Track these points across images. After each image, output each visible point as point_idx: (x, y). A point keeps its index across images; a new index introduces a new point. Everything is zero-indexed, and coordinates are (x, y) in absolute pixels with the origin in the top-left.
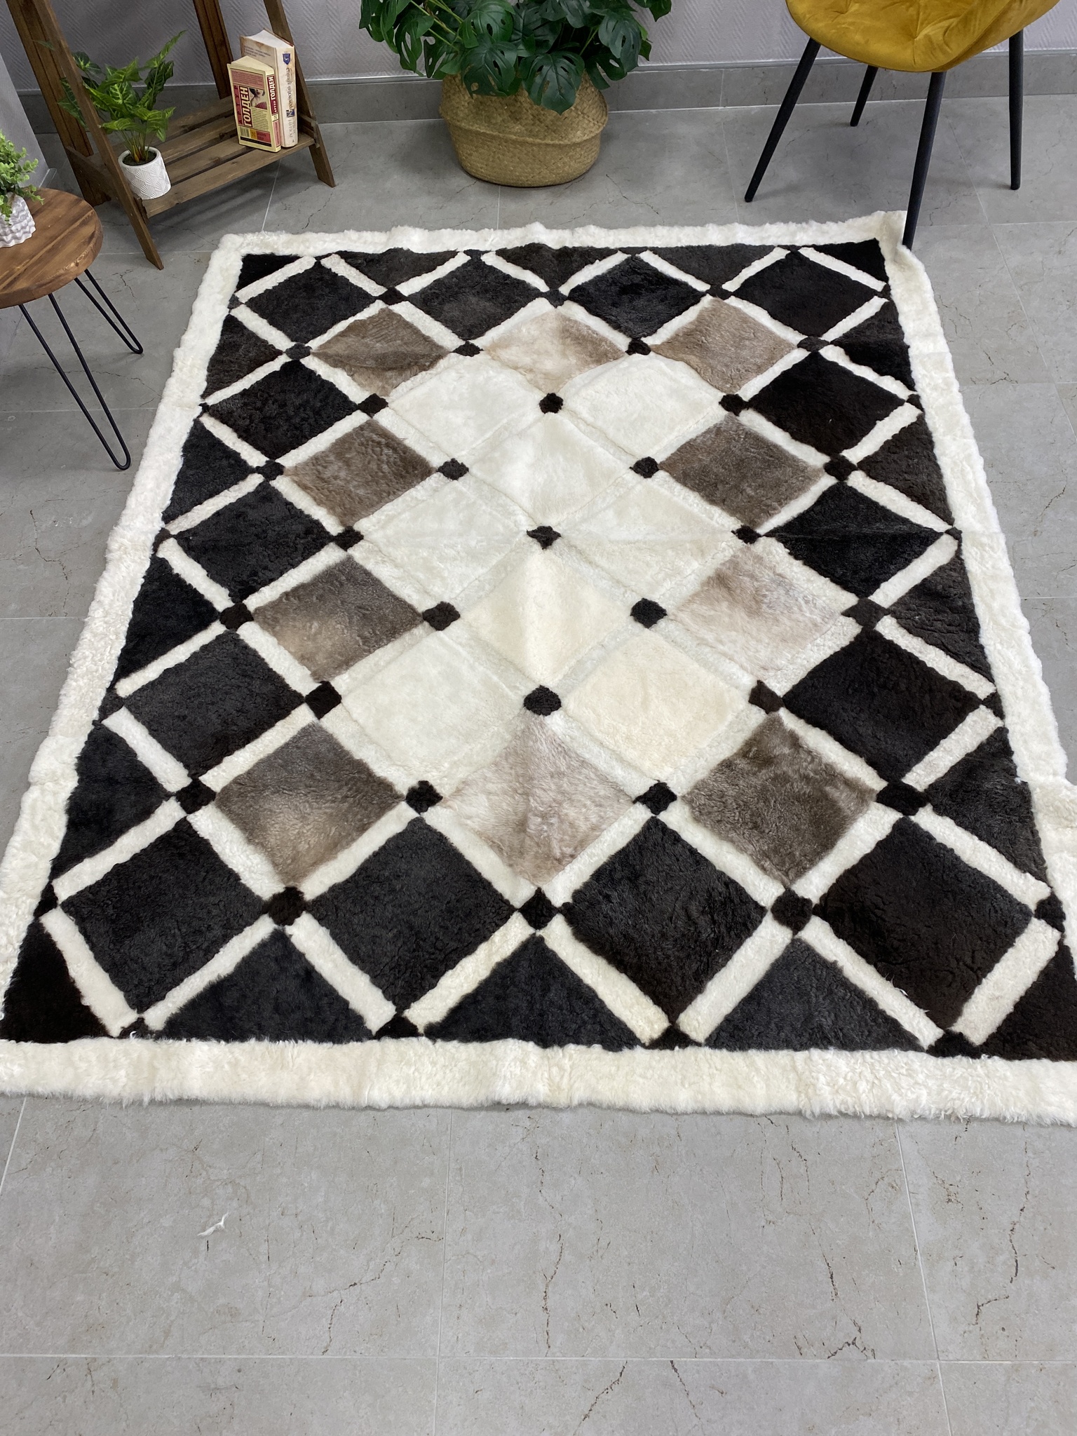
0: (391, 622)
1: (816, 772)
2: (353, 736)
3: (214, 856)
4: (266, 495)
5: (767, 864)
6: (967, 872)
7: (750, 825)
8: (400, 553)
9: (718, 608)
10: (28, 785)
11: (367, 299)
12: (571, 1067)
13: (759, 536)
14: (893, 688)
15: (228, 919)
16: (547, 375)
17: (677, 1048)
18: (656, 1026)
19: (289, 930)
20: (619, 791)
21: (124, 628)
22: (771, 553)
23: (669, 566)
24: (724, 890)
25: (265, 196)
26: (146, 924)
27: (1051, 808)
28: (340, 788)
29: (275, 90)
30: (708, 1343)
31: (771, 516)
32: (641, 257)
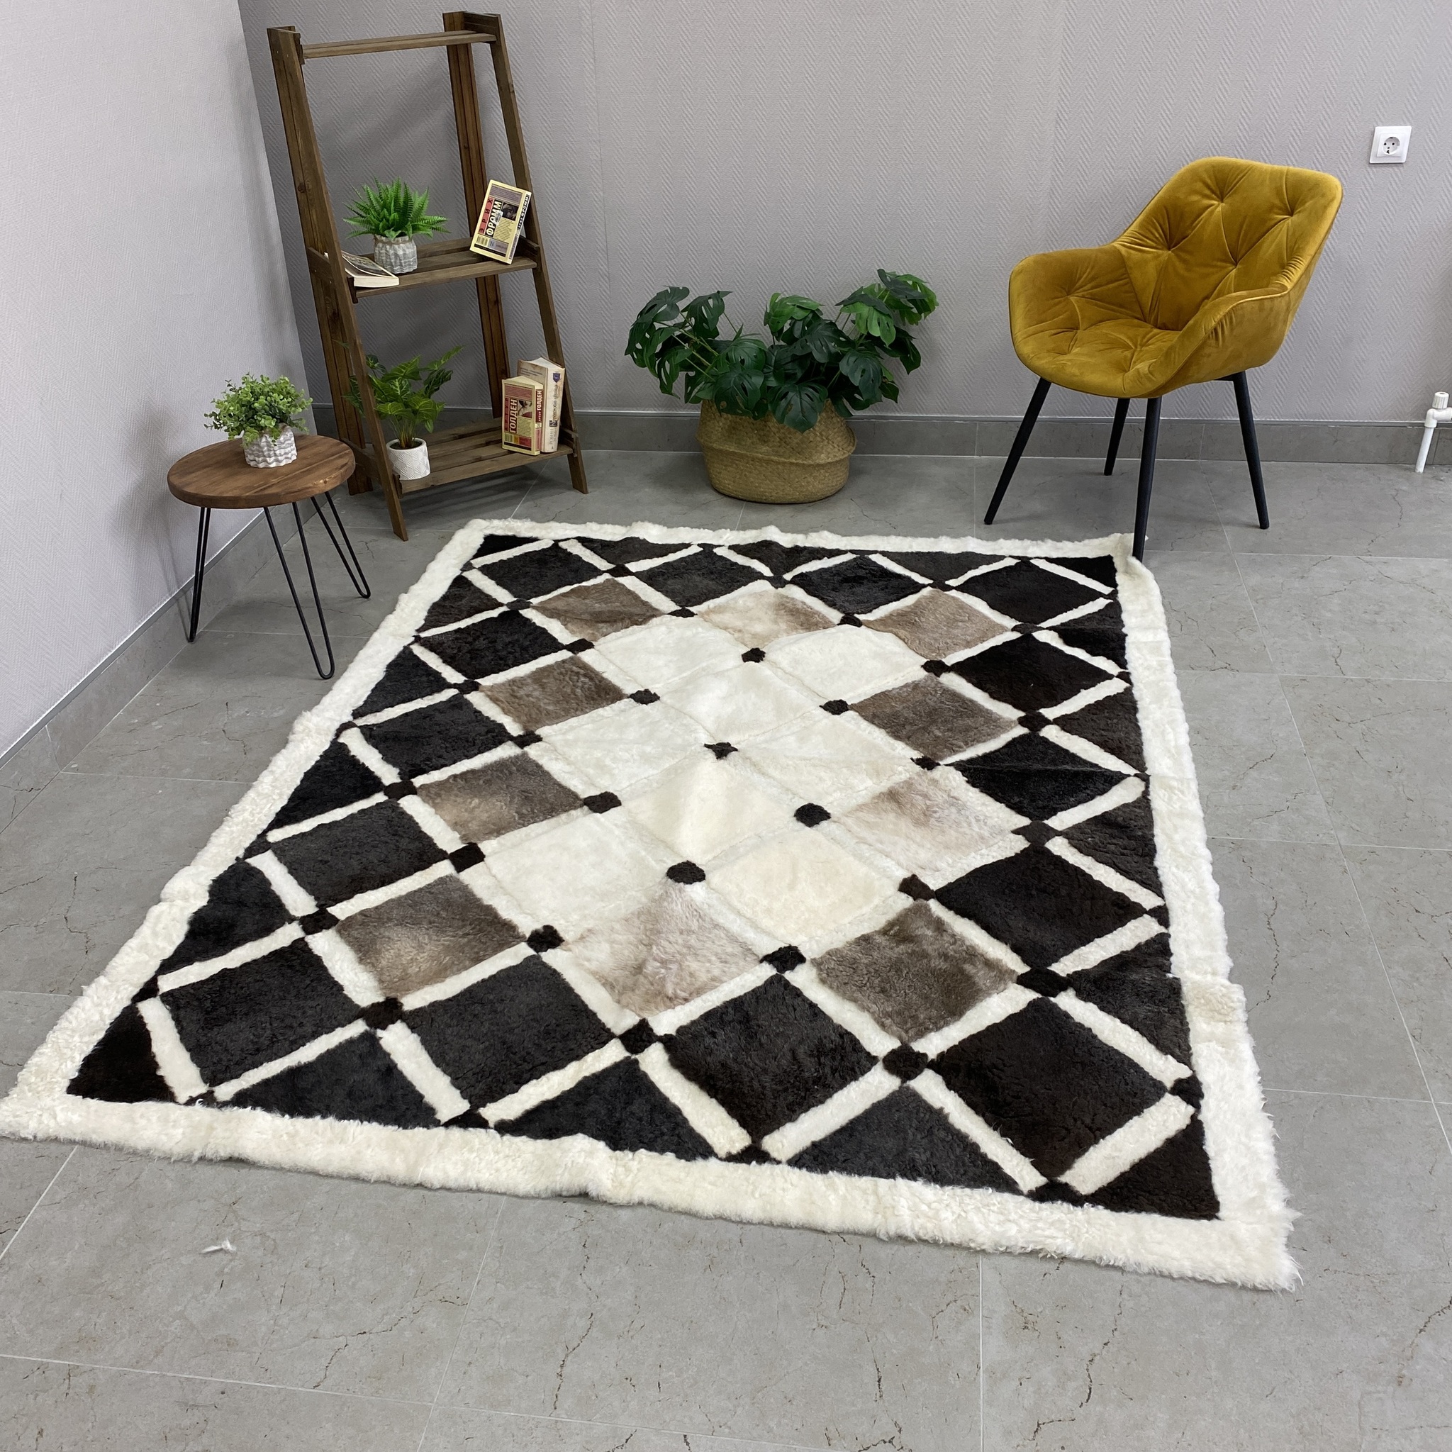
0: (552, 804)
1: (956, 952)
2: (488, 887)
3: (325, 969)
4: (458, 704)
5: (888, 1022)
6: (1101, 1048)
7: (878, 989)
8: (575, 753)
9: (884, 817)
10: (158, 901)
11: (596, 572)
12: (638, 1169)
13: (939, 765)
14: (1053, 893)
15: (322, 1020)
16: (754, 636)
17: (754, 1163)
18: (737, 1145)
19: (380, 1033)
20: (747, 950)
21: (289, 791)
22: (948, 778)
23: (842, 781)
24: (838, 1039)
25: (518, 498)
26: (238, 1017)
27: (1202, 1001)
28: (464, 926)
29: (542, 403)
30: (729, 1424)
31: (955, 752)
32: (870, 557)
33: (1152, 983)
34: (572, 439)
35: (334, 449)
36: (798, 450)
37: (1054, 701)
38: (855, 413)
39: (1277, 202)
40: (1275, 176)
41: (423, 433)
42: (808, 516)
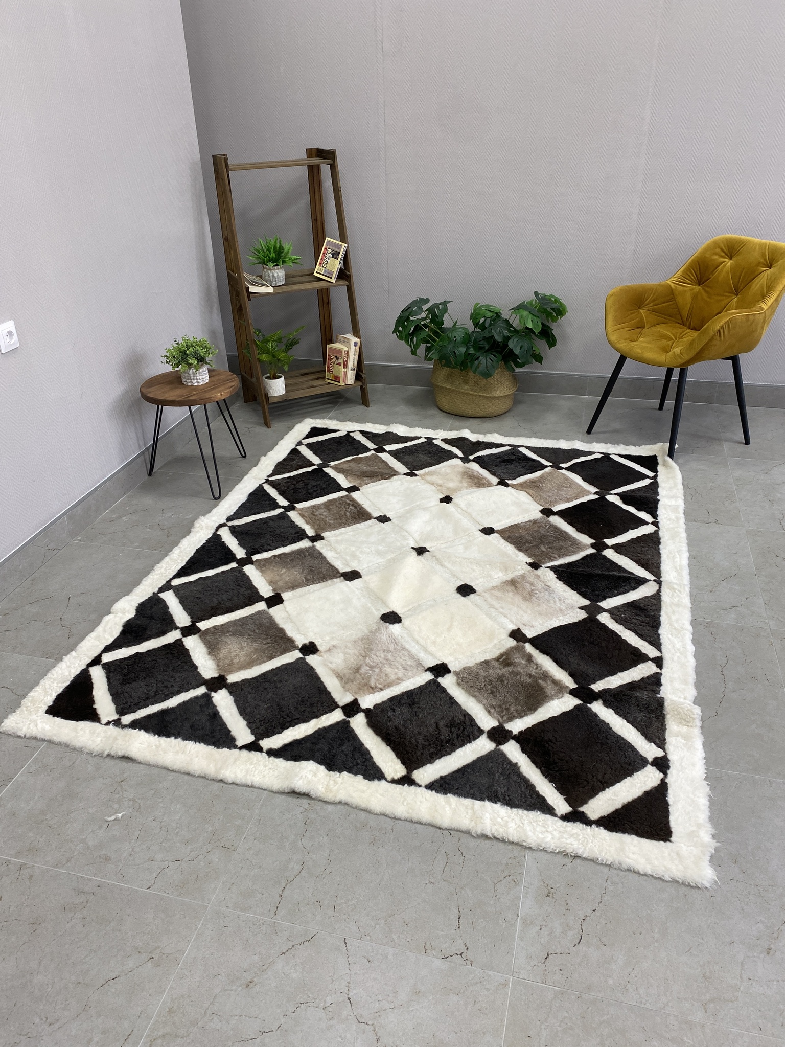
0: (324, 574)
1: (536, 673)
2: (283, 618)
3: (190, 657)
4: (283, 517)
5: (492, 710)
6: (614, 735)
7: (489, 692)
8: (341, 547)
9: (507, 594)
10: (109, 613)
11: (367, 449)
12: (341, 782)
13: (541, 567)
14: (597, 645)
15: (183, 684)
16: (448, 489)
17: (406, 785)
19: (213, 694)
20: (419, 664)
21: (187, 559)
22: (546, 575)
23: (486, 573)
24: (462, 718)
25: (332, 408)
26: (140, 679)
27: (676, 712)
28: (267, 638)
29: (347, 358)
30: (371, 934)
31: (552, 560)
32: (519, 449)
33: (648, 699)
34: (362, 378)
35: (230, 377)
36: (484, 389)
37: (613, 535)
38: (517, 370)
39: (762, 260)
40: (762, 246)
41: (283, 372)
42: (487, 425)
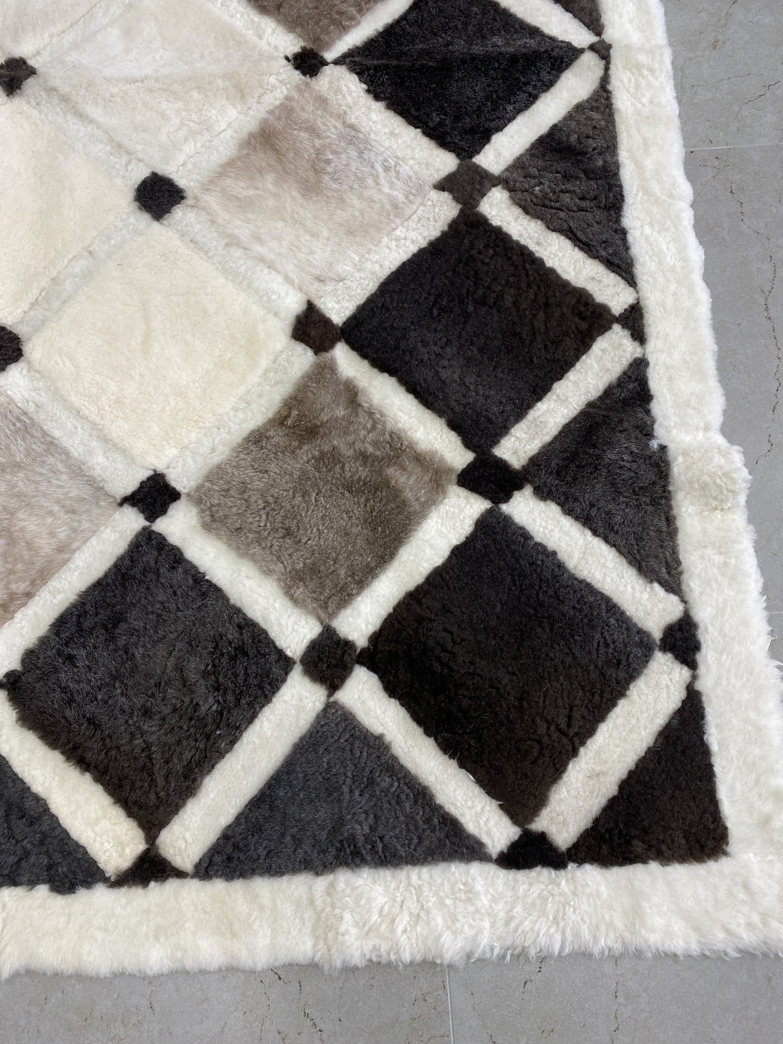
1: (376, 444)
5: (300, 591)
6: (571, 586)
9: (260, 185)
13: (324, 63)
14: (495, 304)
17: (153, 882)
18: (128, 850)
20: (97, 488)
22: (340, 91)
23: (194, 117)
24: (237, 635)
27: (696, 486)
